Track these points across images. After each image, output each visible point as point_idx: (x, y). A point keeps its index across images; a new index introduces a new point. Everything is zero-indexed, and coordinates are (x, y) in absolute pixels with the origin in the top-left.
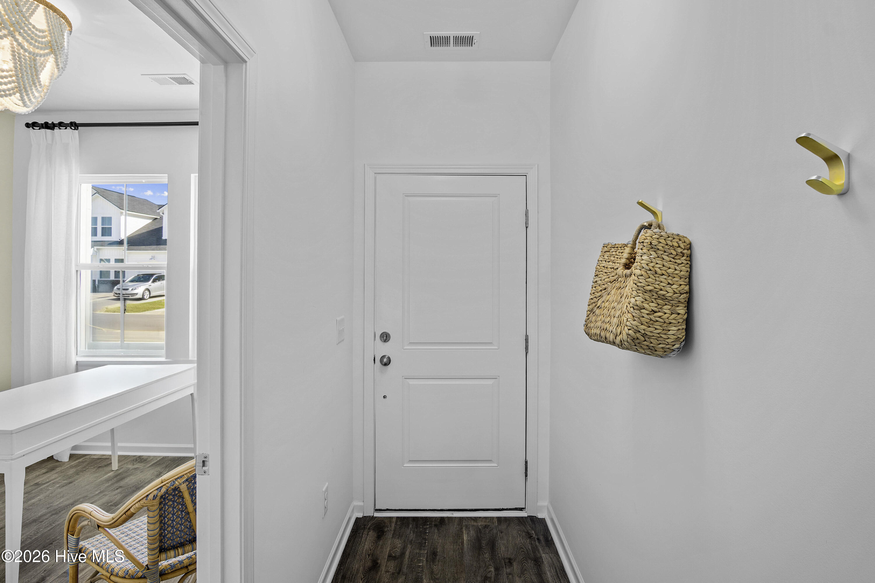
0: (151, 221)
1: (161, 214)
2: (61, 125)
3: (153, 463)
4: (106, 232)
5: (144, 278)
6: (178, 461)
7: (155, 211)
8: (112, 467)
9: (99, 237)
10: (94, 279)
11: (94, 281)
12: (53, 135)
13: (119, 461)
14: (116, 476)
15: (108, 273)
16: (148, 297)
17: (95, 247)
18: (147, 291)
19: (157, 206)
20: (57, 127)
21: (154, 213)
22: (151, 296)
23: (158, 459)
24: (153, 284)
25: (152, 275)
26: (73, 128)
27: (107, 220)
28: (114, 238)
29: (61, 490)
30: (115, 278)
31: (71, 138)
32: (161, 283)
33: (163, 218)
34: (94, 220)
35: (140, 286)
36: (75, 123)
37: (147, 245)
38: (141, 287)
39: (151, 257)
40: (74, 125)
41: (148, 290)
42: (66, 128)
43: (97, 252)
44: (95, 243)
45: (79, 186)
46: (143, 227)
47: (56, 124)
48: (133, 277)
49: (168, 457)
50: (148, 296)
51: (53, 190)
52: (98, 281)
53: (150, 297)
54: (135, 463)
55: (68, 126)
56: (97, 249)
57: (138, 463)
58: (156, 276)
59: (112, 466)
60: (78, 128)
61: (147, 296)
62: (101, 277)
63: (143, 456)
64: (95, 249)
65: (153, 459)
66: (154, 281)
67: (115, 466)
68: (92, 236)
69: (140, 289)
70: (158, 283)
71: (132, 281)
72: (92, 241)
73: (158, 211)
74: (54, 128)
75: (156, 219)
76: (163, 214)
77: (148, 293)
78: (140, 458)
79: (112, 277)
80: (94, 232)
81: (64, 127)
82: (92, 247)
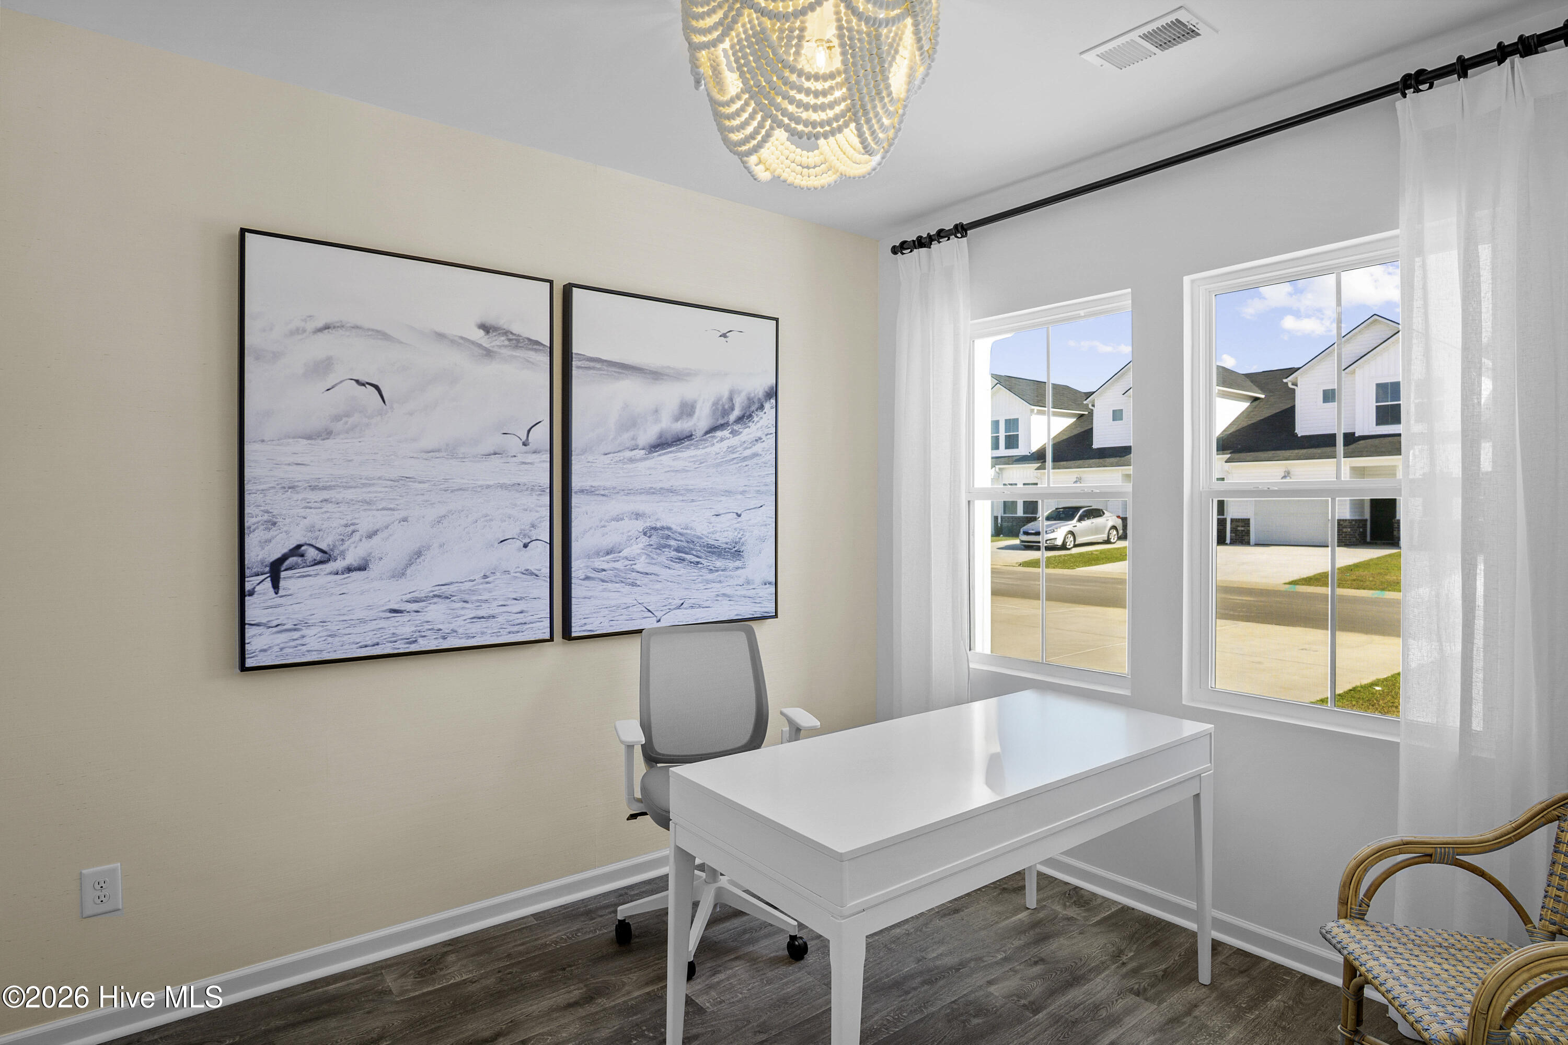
0: (1073, 420)
1: (1090, 406)
2: (941, 235)
3: (1103, 915)
4: (1012, 442)
5: (1065, 514)
6: (1154, 931)
7: (1080, 402)
8: (1025, 898)
9: (1003, 451)
10: (996, 515)
11: (996, 518)
12: (930, 257)
13: (1039, 889)
14: (1034, 925)
15: (1014, 504)
16: (1072, 546)
17: (997, 466)
18: (1070, 535)
19: (1083, 395)
20: (935, 240)
21: (1080, 406)
22: (1076, 543)
23: (1113, 910)
24: (1079, 524)
25: (1077, 509)
26: (959, 235)
27: (1012, 424)
28: (1021, 451)
29: (941, 924)
30: (1024, 513)
31: (956, 256)
32: (1092, 523)
33: (1093, 414)
34: (996, 424)
35: (1060, 527)
36: (962, 225)
37: (1070, 460)
38: (1062, 528)
39: (1075, 480)
40: (961, 230)
41: (1072, 533)
42: (948, 239)
43: (998, 473)
44: (997, 460)
45: (970, 343)
46: (1063, 430)
47: (934, 235)
48: (1050, 511)
49: (1133, 909)
50: (1073, 543)
51: (931, 356)
52: (1002, 517)
53: (1075, 546)
54: (1068, 904)
55: (951, 235)
56: (1000, 469)
57: (1072, 903)
58: (1084, 511)
59: (1025, 894)
60: (966, 234)
61: (1070, 543)
62: (1005, 513)
63: (1082, 889)
64: (997, 470)
65: (1101, 903)
66: (1080, 520)
67: (1031, 898)
68: (992, 449)
69: (1060, 533)
70: (1087, 523)
71: (1048, 519)
72: (993, 458)
73: (1085, 402)
74: (931, 244)
75: (1082, 415)
76: (1093, 406)
77: (1072, 539)
78: (1077, 893)
79: (1020, 512)
80: (995, 445)
81: (946, 237)
82: (993, 466)
